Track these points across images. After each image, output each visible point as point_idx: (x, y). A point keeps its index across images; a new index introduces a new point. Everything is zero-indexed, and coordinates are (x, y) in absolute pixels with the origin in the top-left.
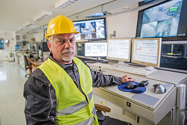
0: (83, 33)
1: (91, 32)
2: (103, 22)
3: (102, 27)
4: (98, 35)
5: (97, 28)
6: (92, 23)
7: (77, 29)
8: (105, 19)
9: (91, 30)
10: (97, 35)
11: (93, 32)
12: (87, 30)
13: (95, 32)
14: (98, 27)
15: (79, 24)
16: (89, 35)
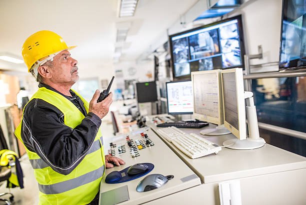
0: (194, 60)
1: (211, 53)
2: (235, 27)
3: (234, 38)
4: (227, 61)
5: (223, 43)
6: (211, 34)
7: (182, 51)
8: (239, 18)
9: (210, 49)
10: (224, 59)
11: (215, 53)
12: (203, 50)
13: (220, 52)
14: (226, 41)
15: (185, 38)
16: (206, 61)
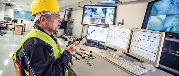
0: (93, 17)
1: (101, 17)
2: (113, 10)
3: (112, 14)
4: (107, 22)
5: (107, 14)
6: (103, 9)
7: (88, 13)
8: (116, 7)
9: (101, 15)
11: (103, 17)
12: (98, 15)
13: (105, 17)
14: (108, 14)
15: (91, 8)
16: (98, 19)
